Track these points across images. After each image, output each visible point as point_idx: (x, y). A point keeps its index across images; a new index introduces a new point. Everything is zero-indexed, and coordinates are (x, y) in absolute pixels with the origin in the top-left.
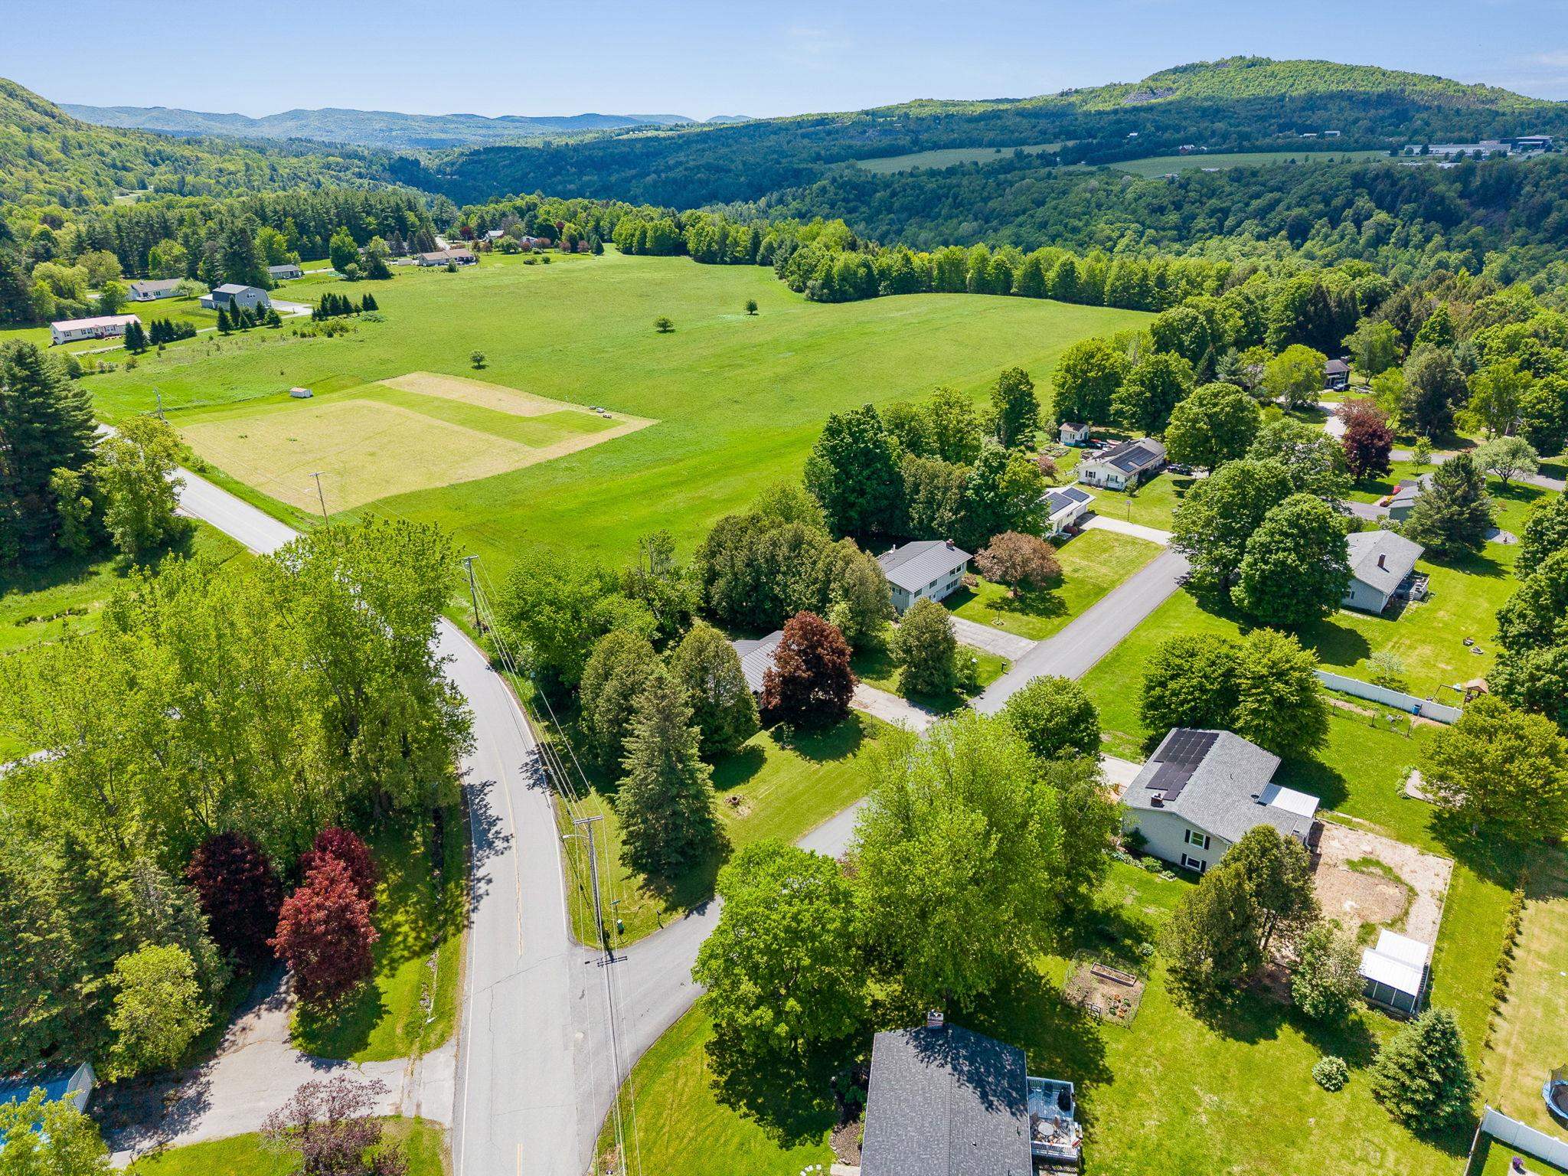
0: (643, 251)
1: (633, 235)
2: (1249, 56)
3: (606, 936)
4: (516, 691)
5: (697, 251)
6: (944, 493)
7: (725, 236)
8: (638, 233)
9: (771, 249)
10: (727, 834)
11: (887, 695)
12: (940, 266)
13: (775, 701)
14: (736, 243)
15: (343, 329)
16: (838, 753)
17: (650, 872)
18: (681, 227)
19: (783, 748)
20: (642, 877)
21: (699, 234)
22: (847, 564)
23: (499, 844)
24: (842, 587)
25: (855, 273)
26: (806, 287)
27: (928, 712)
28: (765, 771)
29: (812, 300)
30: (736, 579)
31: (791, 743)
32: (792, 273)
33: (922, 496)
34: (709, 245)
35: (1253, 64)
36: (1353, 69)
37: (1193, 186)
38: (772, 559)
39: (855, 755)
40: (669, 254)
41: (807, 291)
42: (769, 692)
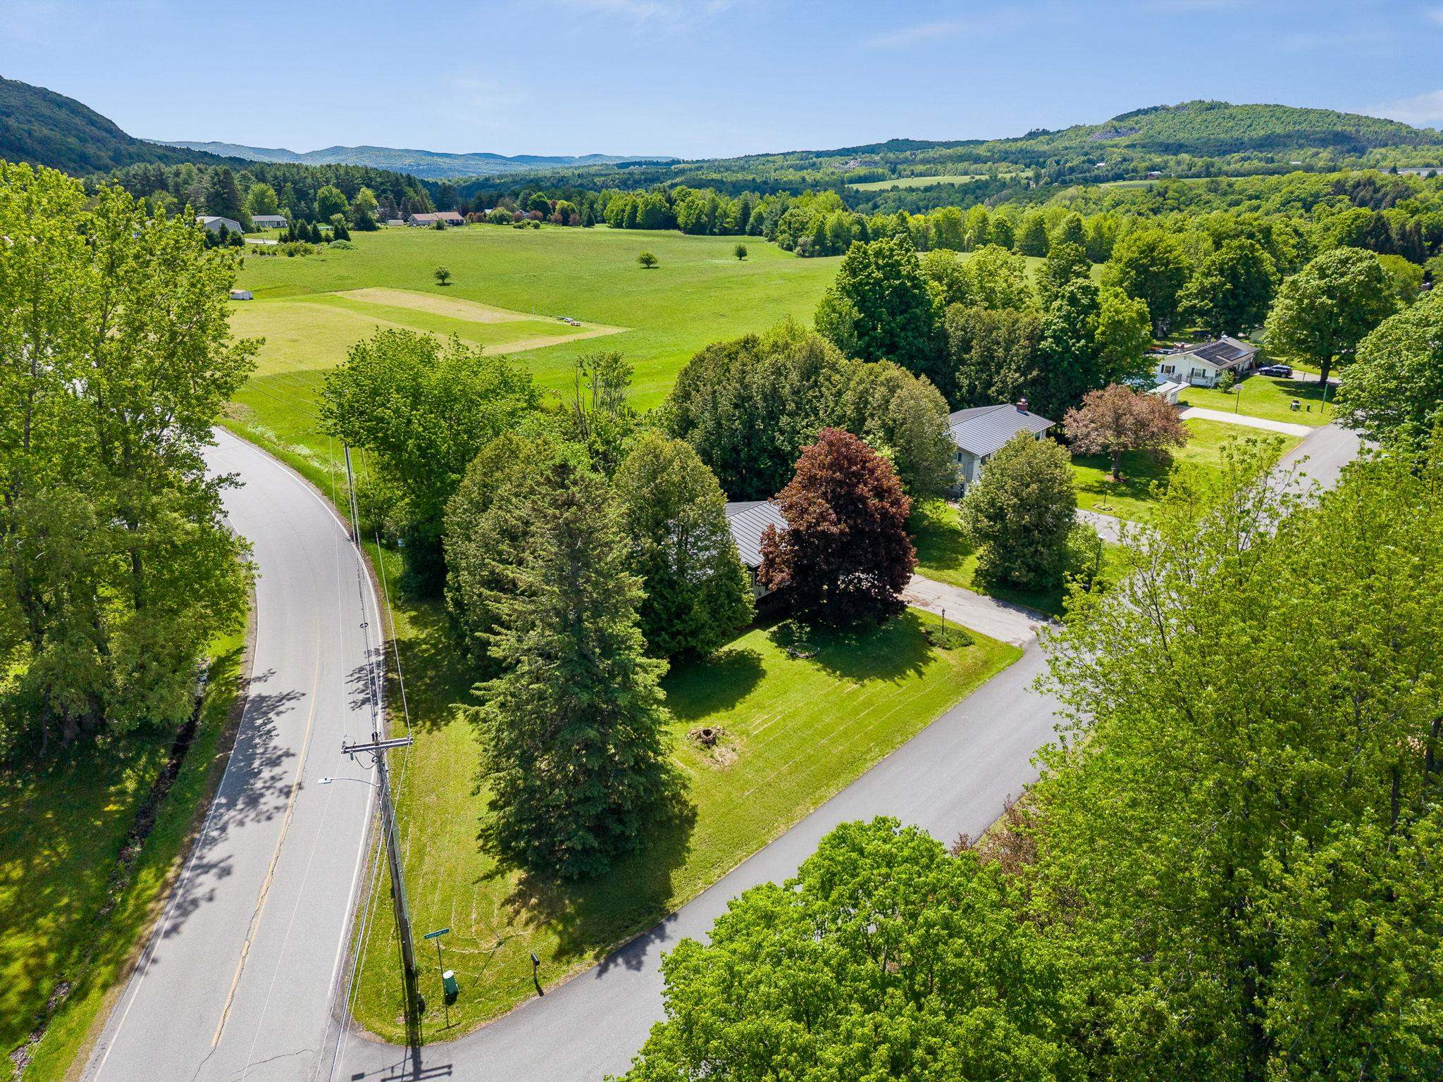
0: (633, 225)
1: (623, 211)
2: (1208, 100)
3: (415, 1008)
4: (375, 569)
5: (686, 224)
6: (1007, 350)
7: (715, 208)
8: (628, 208)
9: (760, 219)
10: (691, 798)
11: (955, 590)
12: (937, 225)
13: (781, 577)
14: (726, 215)
15: (307, 251)
16: (890, 667)
17: (535, 866)
18: (671, 201)
19: (793, 656)
20: (515, 876)
21: (690, 207)
22: (892, 391)
23: (270, 800)
24: (884, 425)
25: (849, 230)
26: (796, 244)
27: (1031, 614)
28: (763, 689)
29: (803, 256)
30: (719, 425)
31: (805, 649)
32: (783, 232)
33: (975, 354)
34: (699, 217)
35: (1211, 107)
36: (1308, 112)
37: (1170, 194)
38: (773, 395)
39: (920, 674)
40: (659, 228)
41: (798, 248)
42: (770, 563)
